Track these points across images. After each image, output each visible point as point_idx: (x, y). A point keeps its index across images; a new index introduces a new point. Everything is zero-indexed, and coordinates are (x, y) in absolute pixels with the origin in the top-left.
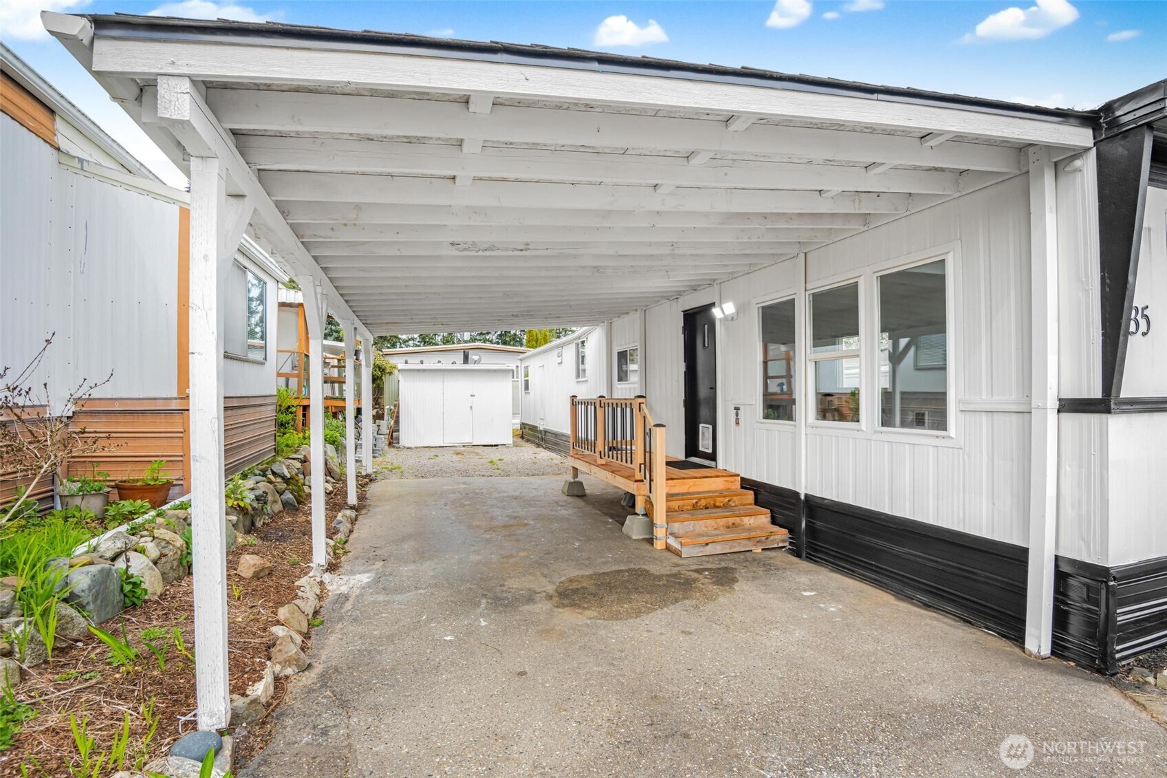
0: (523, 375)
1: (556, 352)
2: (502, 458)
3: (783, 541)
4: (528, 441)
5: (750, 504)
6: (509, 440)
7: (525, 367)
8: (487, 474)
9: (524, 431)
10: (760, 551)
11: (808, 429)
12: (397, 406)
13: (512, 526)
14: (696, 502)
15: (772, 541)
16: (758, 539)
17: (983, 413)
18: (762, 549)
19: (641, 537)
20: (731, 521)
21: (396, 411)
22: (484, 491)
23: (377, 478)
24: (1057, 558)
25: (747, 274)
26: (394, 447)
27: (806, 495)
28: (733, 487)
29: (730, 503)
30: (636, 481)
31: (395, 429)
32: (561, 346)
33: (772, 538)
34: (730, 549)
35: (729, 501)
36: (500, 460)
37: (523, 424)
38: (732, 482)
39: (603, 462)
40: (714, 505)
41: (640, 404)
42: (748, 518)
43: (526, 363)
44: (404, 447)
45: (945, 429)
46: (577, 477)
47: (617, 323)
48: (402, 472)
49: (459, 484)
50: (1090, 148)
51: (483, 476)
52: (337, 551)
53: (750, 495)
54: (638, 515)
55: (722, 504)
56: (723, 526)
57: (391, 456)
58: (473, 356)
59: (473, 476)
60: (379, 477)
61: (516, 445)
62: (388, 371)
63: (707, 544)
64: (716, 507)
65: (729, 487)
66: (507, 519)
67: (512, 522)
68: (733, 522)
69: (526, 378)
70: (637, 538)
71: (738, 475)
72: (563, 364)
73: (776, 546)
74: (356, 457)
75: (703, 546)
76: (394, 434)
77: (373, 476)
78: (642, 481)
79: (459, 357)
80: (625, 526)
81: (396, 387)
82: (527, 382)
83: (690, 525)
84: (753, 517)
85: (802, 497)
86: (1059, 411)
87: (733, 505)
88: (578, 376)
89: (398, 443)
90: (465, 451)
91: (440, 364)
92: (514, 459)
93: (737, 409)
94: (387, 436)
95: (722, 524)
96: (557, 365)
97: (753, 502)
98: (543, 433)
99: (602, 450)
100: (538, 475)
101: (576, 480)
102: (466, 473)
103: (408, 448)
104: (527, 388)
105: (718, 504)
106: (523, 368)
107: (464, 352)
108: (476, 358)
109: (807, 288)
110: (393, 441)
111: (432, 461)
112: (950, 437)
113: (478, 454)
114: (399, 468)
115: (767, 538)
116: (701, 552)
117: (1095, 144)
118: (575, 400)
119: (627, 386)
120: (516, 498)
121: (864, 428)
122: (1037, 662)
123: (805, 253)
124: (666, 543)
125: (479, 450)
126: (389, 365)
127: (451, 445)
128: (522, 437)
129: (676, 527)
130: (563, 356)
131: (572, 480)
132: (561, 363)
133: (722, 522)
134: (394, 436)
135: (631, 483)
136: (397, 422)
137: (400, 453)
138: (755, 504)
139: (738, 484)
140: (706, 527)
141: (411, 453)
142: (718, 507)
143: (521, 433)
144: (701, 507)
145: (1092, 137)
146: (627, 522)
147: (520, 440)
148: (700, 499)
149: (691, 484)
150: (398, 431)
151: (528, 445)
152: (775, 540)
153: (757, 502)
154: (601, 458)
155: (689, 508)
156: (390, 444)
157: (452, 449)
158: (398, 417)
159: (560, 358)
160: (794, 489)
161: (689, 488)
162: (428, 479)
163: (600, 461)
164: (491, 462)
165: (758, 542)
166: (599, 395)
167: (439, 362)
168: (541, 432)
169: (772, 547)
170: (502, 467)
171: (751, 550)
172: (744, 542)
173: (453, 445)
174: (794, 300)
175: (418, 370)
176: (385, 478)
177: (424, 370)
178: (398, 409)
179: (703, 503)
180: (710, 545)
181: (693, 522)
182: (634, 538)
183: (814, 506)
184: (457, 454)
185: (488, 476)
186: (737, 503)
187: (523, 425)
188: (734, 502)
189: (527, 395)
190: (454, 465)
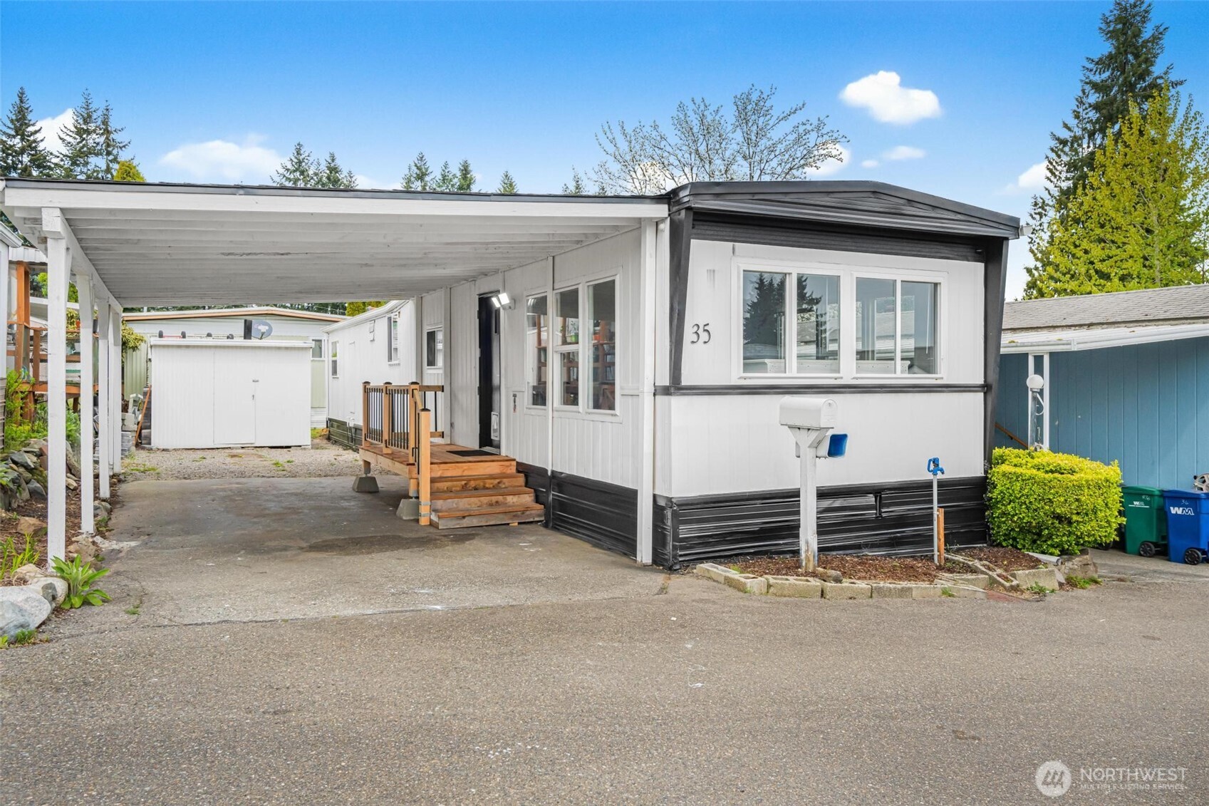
0: (331, 355)
1: (368, 326)
2: (291, 460)
3: (539, 516)
4: (335, 442)
5: (521, 486)
6: (307, 441)
7: (333, 343)
8: (267, 475)
9: (332, 429)
10: (516, 524)
11: (555, 413)
12: (148, 394)
13: (284, 514)
14: (466, 484)
15: (527, 515)
16: (515, 513)
17: (630, 397)
18: (519, 523)
19: (412, 518)
20: (494, 499)
21: (146, 400)
22: (261, 489)
23: (126, 479)
24: (655, 496)
25: (521, 266)
26: (143, 448)
27: (553, 472)
28: (509, 472)
29: (500, 485)
30: (408, 465)
31: (146, 423)
32: (373, 319)
33: (528, 513)
34: (487, 522)
35: (499, 483)
36: (288, 462)
37: (330, 420)
38: (508, 466)
39: (389, 451)
40: (484, 486)
41: (413, 390)
42: (511, 497)
43: (333, 338)
44: (158, 449)
45: (614, 409)
46: (370, 472)
47: (428, 298)
48: (158, 474)
49: (231, 484)
50: (666, 218)
51: (263, 476)
52: (100, 529)
53: (521, 479)
54: (411, 498)
55: (491, 486)
56: (487, 504)
57: (141, 457)
58: (259, 327)
59: (250, 477)
60: (129, 478)
61: (315, 447)
62: (131, 344)
63: (464, 517)
64: (485, 488)
65: (504, 471)
66: (281, 509)
67: (285, 511)
68: (496, 500)
69: (334, 359)
70: (408, 518)
71: (514, 460)
72: (375, 342)
73: (532, 520)
74: (94, 457)
75: (460, 519)
76: (143, 431)
77: (122, 477)
78: (414, 464)
79: (239, 328)
80: (399, 509)
81: (144, 370)
82: (335, 363)
83: (453, 502)
84: (517, 496)
85: (549, 473)
86: (654, 395)
87: (503, 486)
88: (390, 358)
89: (150, 444)
90: (243, 454)
91: (210, 339)
92: (307, 461)
93: (515, 396)
94: (134, 434)
95: (485, 502)
96: (369, 342)
97: (524, 484)
98: (353, 430)
99: (387, 438)
100: (332, 476)
101: (369, 475)
102: (242, 475)
103: (164, 450)
104: (335, 372)
105: (487, 486)
106: (330, 344)
107: (246, 321)
108: (263, 328)
109: (555, 288)
110: (142, 441)
111: (197, 464)
112: (616, 415)
113: (260, 456)
114: (154, 469)
115: (523, 513)
116: (458, 524)
117: (669, 215)
118: (367, 386)
119: (435, 371)
120: (296, 494)
121: (581, 410)
122: (644, 567)
123: (554, 257)
124: (430, 519)
125: (264, 452)
126: (133, 337)
127: (227, 446)
128: (329, 439)
129: (439, 504)
130: (376, 331)
131: (364, 476)
132: (374, 340)
133: (485, 500)
134: (143, 435)
135: (405, 467)
136: (148, 416)
137: (152, 455)
138: (526, 486)
139: (513, 470)
140: (469, 504)
141: (168, 455)
142: (488, 488)
143: (328, 433)
144: (470, 488)
145: (667, 210)
146: (401, 505)
147: (325, 441)
148: (470, 480)
149: (465, 468)
150: (149, 427)
151: (334, 447)
152: (531, 514)
153: (527, 485)
154: (386, 447)
155: (458, 489)
156: (138, 445)
157: (227, 451)
158: (149, 409)
159: (372, 334)
160: (544, 467)
161: (463, 471)
162: (192, 481)
163: (386, 451)
164: (276, 464)
165: (514, 516)
166: (411, 381)
167: (209, 335)
168: (350, 428)
169: (527, 521)
170: (289, 469)
171: (508, 524)
172: (501, 516)
173: (229, 446)
174: (546, 297)
175: (179, 347)
176: (136, 479)
177: (188, 347)
178: (150, 398)
179: (472, 484)
180: (467, 518)
181: (456, 500)
182: (404, 518)
183: (560, 482)
184: (233, 456)
185: (269, 477)
186: (507, 484)
187: (330, 422)
188: (504, 484)
189: (335, 381)
190: (227, 467)
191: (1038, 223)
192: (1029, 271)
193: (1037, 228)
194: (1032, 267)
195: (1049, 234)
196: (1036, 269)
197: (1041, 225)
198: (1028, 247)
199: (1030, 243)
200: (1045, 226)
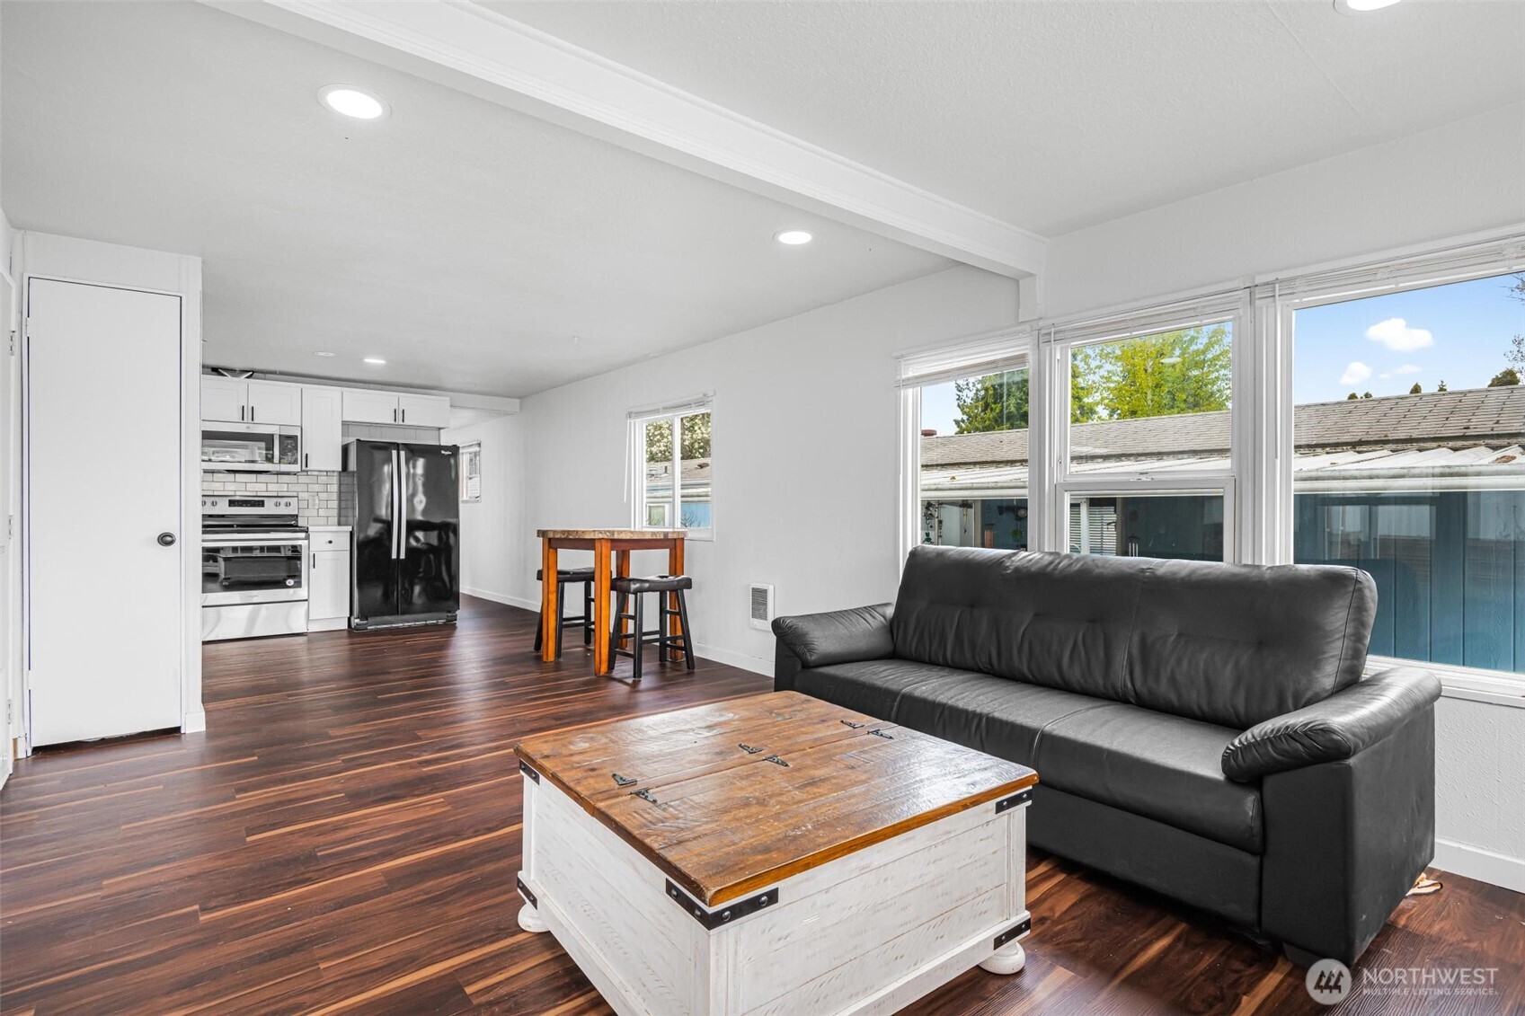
191: (965, 383)
192: (957, 422)
193: (964, 387)
194: (960, 419)
195: (974, 391)
196: (963, 421)
197: (967, 384)
198: (956, 402)
199: (958, 399)
200: (971, 385)
